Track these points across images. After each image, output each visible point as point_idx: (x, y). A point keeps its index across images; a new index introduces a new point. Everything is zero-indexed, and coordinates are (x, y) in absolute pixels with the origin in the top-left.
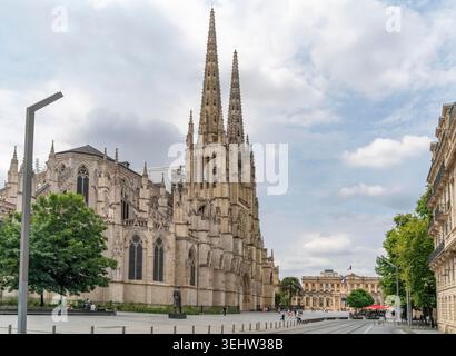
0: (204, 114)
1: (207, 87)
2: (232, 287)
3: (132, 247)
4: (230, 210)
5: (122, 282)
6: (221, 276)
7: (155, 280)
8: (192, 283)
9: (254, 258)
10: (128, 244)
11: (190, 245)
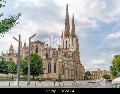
0: (65, 31)
1: (66, 24)
2: (73, 74)
4: (72, 55)
5: (47, 73)
6: (70, 72)
7: (54, 73)
8: (63, 73)
9: (78, 67)
10: (48, 64)
11: (62, 64)
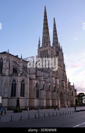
3: (13, 84)
10: (11, 83)
